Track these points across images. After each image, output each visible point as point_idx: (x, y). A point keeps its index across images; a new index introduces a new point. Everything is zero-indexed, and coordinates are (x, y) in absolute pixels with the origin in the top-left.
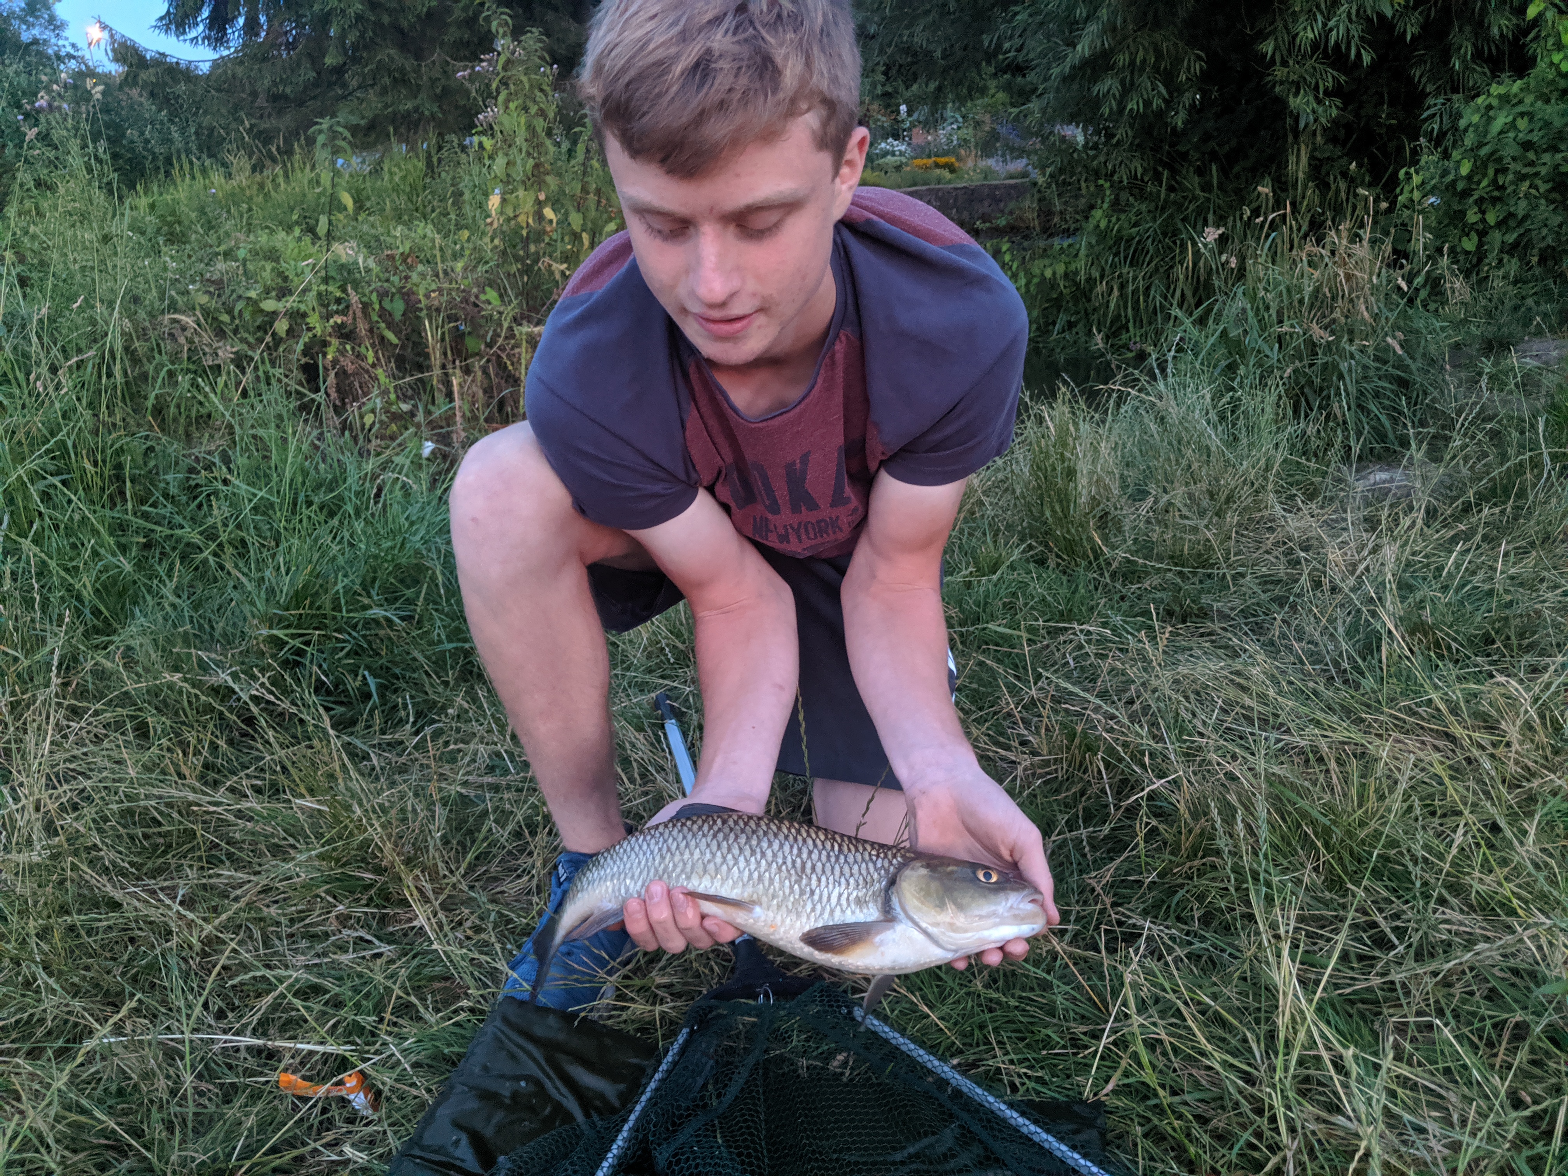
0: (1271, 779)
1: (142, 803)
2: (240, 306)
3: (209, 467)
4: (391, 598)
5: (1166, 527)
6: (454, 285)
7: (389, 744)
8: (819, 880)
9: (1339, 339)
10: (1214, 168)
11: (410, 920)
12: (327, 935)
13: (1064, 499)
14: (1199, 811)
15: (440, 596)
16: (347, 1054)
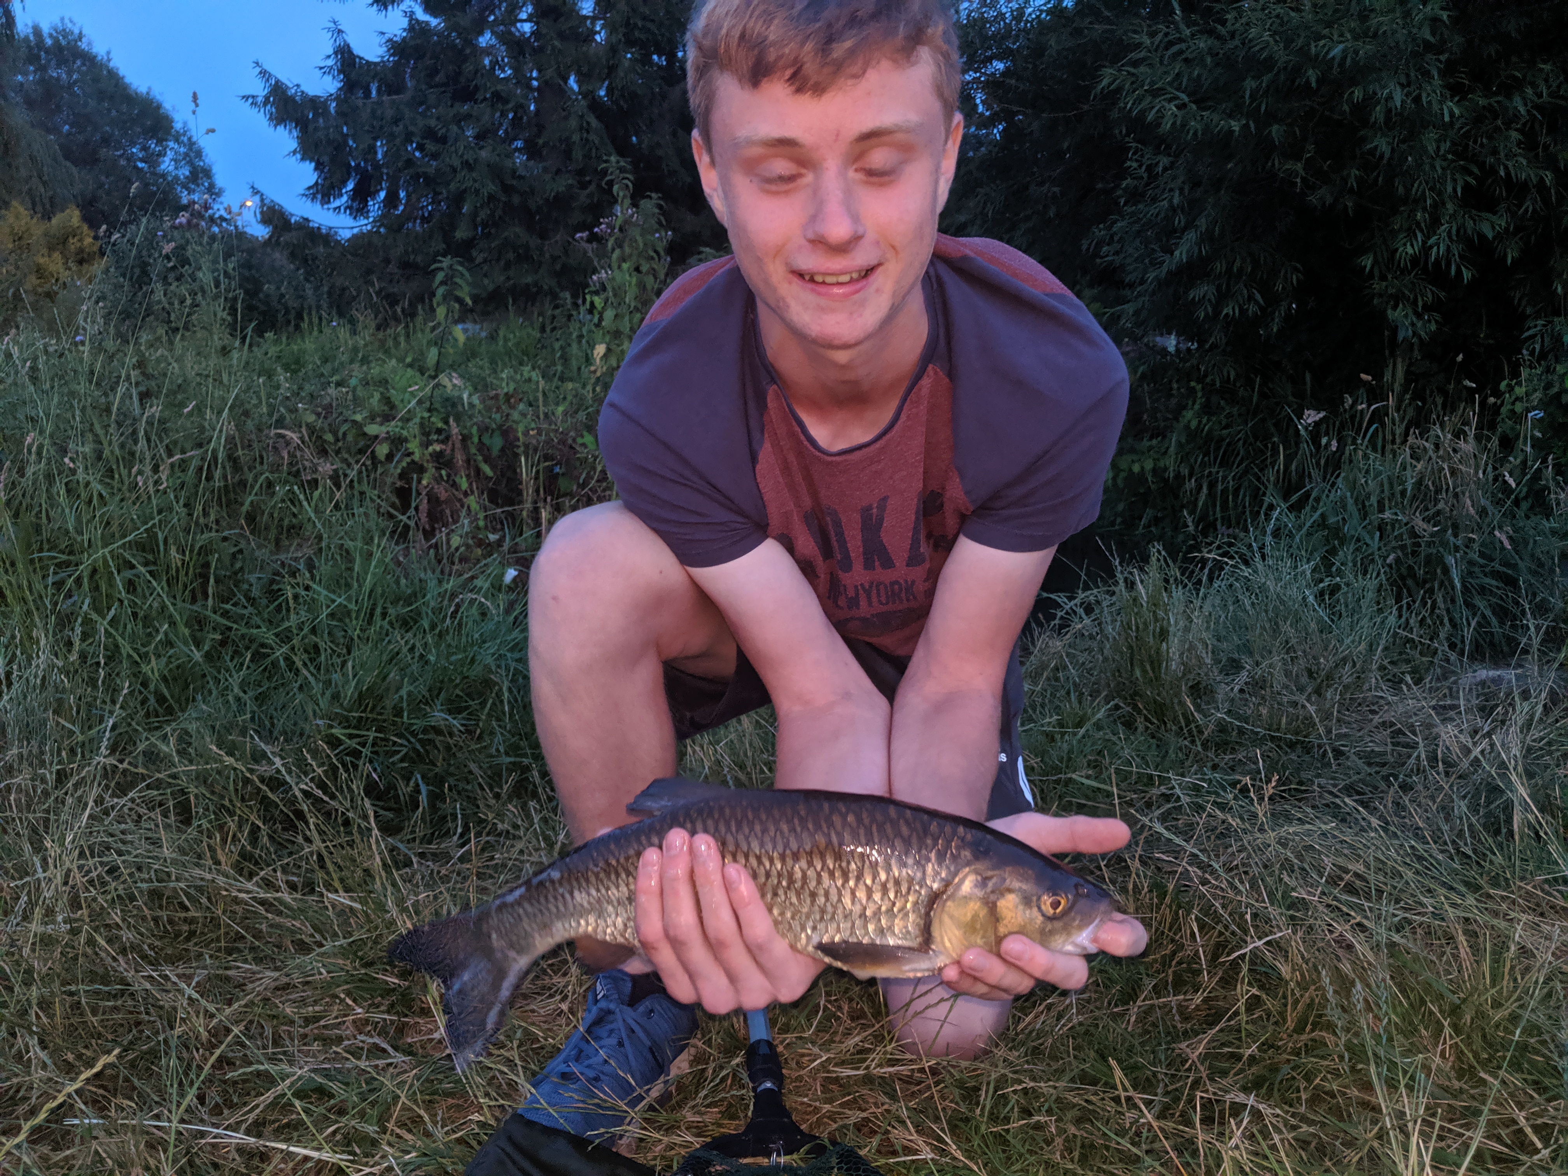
0: (1392, 948)
1: (172, 884)
2: (345, 427)
3: (293, 573)
4: (454, 709)
5: (1262, 700)
6: (553, 427)
7: (433, 854)
9: (1444, 531)
10: (1308, 377)
11: (431, 1032)
12: (340, 1040)
13: (1156, 661)
14: (1308, 981)
15: (504, 713)
16: (343, 1164)
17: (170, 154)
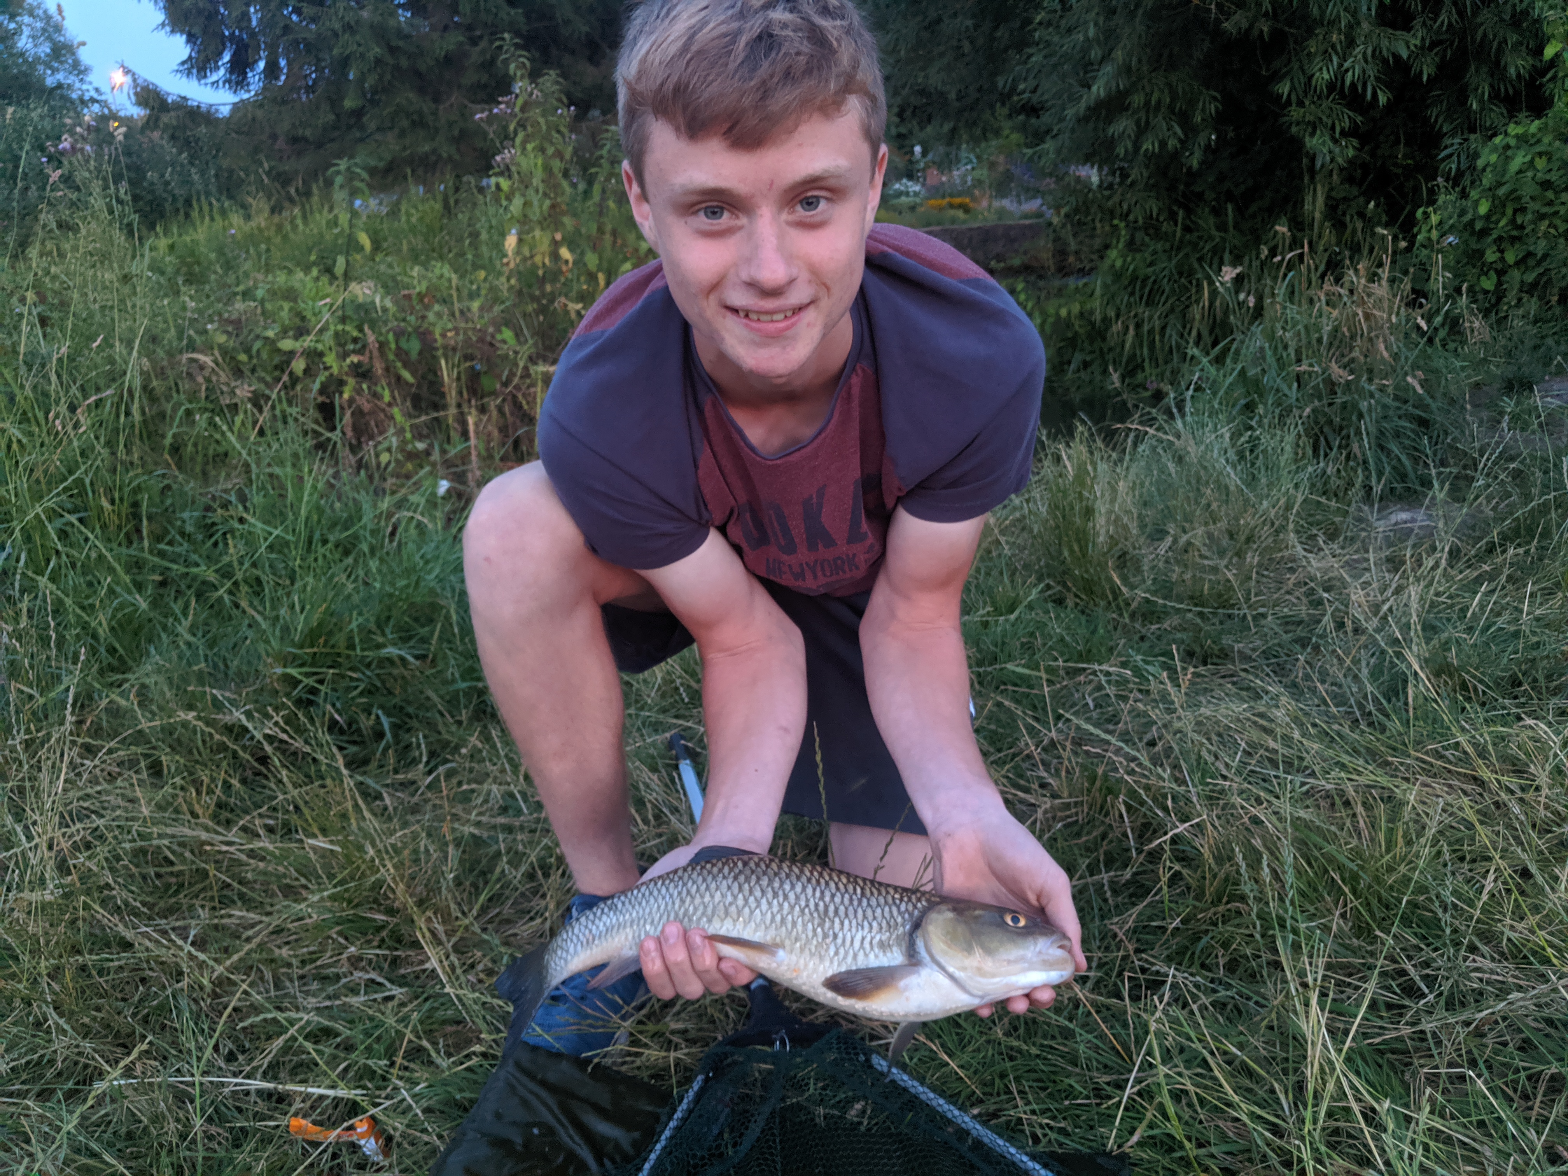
0: (1296, 822)
1: (155, 842)
2: (258, 345)
3: (225, 505)
4: (405, 636)
5: (1186, 566)
6: (470, 325)
7: (402, 784)
8: (842, 923)
9: (1358, 378)
10: (1230, 207)
11: (422, 962)
12: (338, 977)
13: (1083, 538)
14: (1223, 856)
15: (454, 635)
16: (358, 1099)
17: (26, 31)
